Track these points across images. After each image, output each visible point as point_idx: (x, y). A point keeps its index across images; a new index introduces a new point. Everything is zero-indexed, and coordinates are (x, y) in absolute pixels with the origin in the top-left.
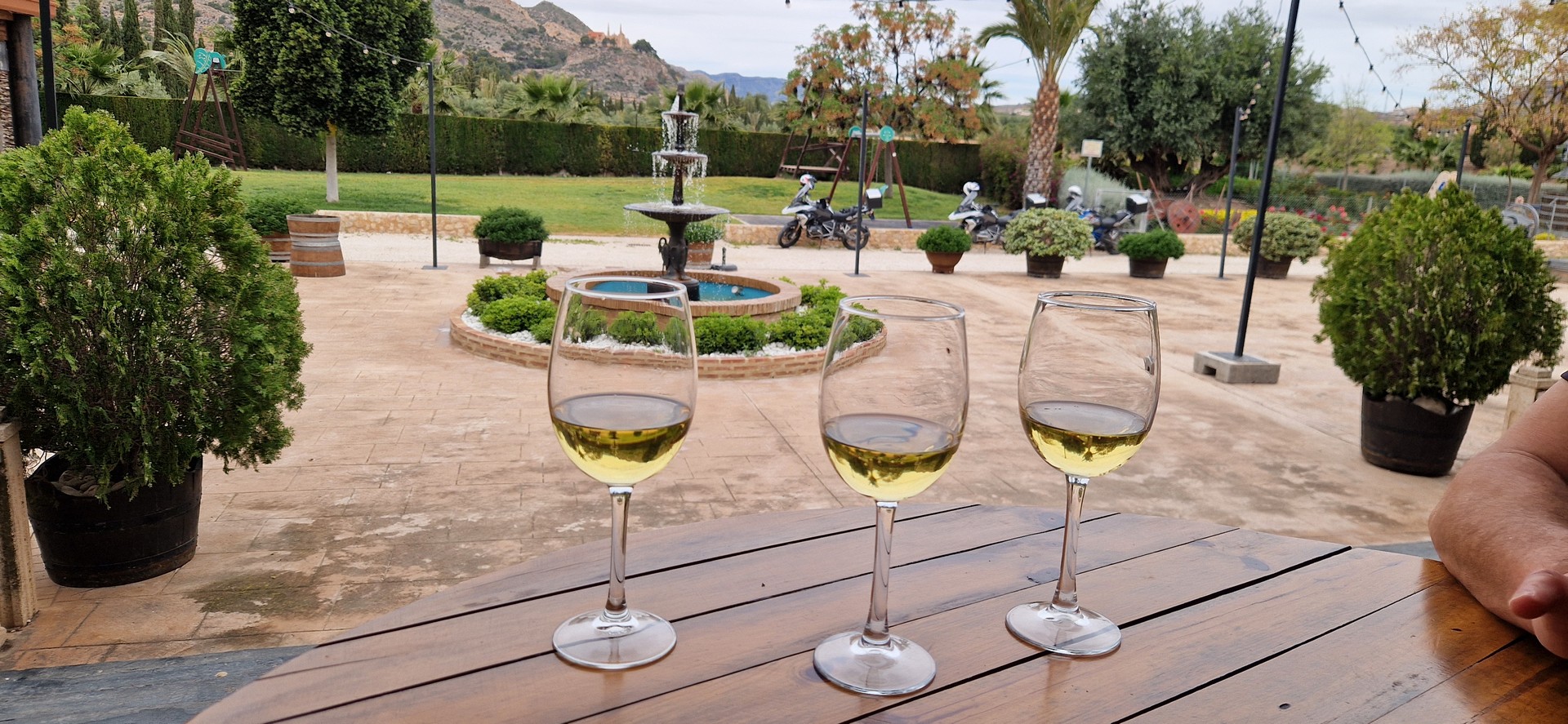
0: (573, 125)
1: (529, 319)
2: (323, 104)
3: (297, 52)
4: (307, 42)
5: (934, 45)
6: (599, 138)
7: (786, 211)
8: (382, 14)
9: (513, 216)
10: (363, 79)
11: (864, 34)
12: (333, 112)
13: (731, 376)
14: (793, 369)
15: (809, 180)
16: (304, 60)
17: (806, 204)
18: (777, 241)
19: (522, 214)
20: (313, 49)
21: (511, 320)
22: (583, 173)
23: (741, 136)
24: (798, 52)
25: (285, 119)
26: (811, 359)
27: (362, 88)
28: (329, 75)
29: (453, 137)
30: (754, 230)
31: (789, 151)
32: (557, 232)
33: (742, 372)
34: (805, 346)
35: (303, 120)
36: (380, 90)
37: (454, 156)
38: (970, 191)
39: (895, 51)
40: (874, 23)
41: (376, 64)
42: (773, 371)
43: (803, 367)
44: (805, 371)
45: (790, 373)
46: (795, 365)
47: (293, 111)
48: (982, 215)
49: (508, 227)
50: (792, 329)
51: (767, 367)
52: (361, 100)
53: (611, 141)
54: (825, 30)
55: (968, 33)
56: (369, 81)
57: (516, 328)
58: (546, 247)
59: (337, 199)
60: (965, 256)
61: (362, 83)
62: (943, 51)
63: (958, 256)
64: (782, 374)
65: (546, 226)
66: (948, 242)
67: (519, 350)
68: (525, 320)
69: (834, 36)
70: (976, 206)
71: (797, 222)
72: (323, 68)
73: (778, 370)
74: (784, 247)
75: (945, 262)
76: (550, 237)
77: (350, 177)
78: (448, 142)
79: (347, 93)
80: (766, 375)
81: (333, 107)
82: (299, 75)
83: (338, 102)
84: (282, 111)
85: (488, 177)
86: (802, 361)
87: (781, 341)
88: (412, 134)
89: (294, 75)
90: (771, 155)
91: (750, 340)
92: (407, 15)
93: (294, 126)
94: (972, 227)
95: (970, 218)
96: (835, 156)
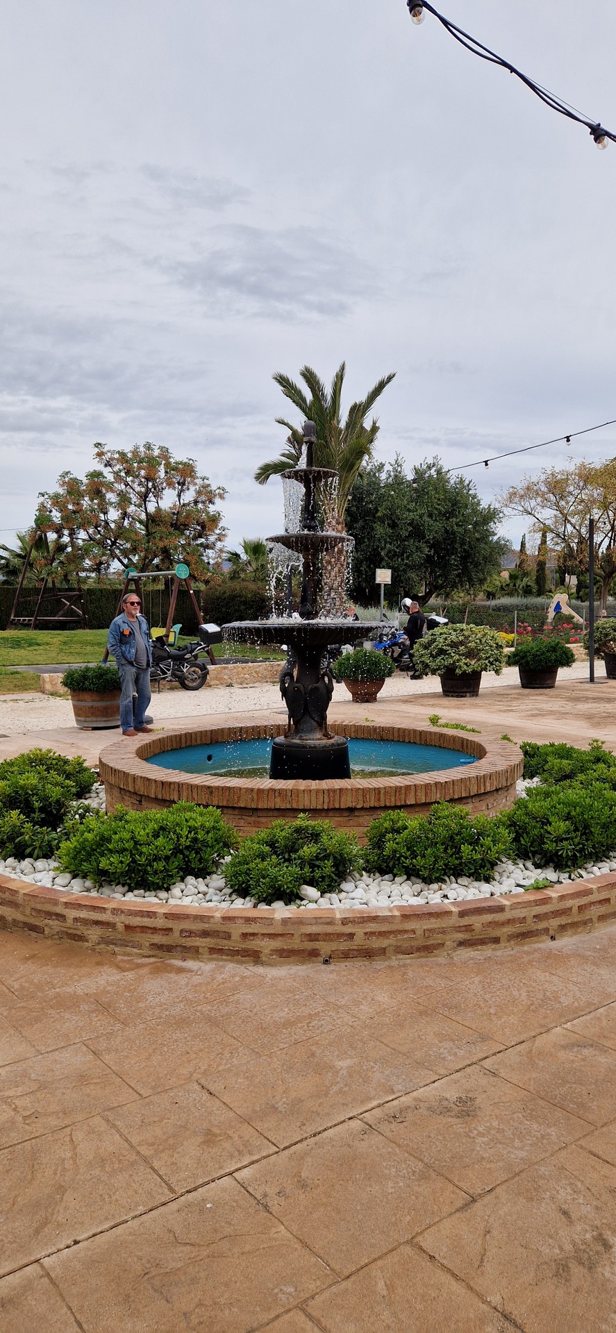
1: (197, 851)
21: (164, 859)
24: (40, 500)
54: (70, 477)
57: (176, 876)
63: (381, 683)
69: (80, 482)
75: (368, 690)
96: (70, 605)
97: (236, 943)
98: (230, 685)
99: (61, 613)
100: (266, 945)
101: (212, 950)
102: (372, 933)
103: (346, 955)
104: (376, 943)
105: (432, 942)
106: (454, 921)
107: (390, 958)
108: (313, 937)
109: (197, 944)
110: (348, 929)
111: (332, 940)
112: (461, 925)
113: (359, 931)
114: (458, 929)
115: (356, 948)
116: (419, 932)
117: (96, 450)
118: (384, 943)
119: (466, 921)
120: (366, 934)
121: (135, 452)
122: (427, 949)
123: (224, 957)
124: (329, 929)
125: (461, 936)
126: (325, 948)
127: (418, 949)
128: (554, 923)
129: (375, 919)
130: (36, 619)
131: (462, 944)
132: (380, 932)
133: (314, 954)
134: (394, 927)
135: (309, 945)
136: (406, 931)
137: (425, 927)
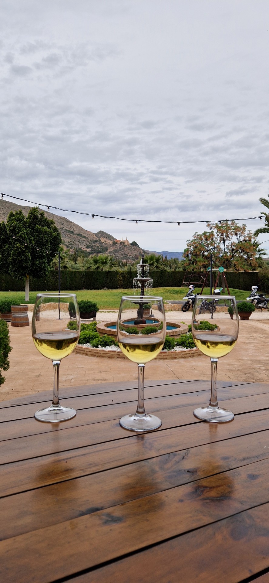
0: (109, 271)
1: (90, 339)
2: (24, 268)
3: (17, 252)
4: (20, 248)
5: (238, 237)
6: (118, 276)
7: (184, 298)
8: (45, 237)
9: (86, 303)
10: (38, 259)
11: (212, 234)
12: (28, 271)
13: (162, 358)
14: (185, 356)
15: (192, 287)
16: (19, 254)
17: (192, 296)
18: (181, 309)
19: (89, 302)
20: (22, 250)
21: (84, 339)
22: (112, 288)
23: (168, 273)
24: (188, 242)
25: (12, 274)
26: (192, 352)
27: (38, 262)
28: (27, 258)
29: (68, 278)
30: (173, 306)
31: (186, 277)
32: (102, 309)
33: (166, 357)
34: (190, 347)
35: (18, 274)
36: (44, 262)
37: (68, 284)
38: (254, 289)
39: (224, 240)
40: (215, 230)
41: (42, 254)
42: (178, 357)
43: (189, 355)
44: (190, 356)
45: (184, 357)
46: (186, 354)
47: (14, 271)
48: (259, 298)
49: (85, 307)
50: (185, 341)
51: (175, 355)
52: (37, 266)
53: (122, 276)
54: (198, 234)
55: (251, 232)
56: (40, 260)
57: (85, 342)
58: (98, 314)
59: (29, 300)
60: (253, 313)
61: (38, 261)
62: (242, 239)
63: (250, 314)
64: (182, 358)
65: (98, 306)
66: (246, 308)
67: (86, 350)
68: (88, 339)
69: (201, 236)
70: (257, 294)
71: (188, 302)
72: (25, 256)
73: (180, 356)
74: (184, 311)
75: (245, 315)
76: (99, 311)
77: (34, 293)
78: (67, 279)
79: (33, 264)
80: (175, 358)
81: (28, 269)
82: (17, 259)
83: (30, 267)
84: (11, 271)
85: (79, 291)
86: (189, 352)
87: (181, 345)
88: (54, 277)
89: (16, 259)
90: (179, 279)
91: (169, 345)
92: (53, 237)
93: (15, 276)
94: (256, 302)
95: (255, 299)
96: (203, 278)
97: (85, 352)
99: (200, 281)
100: (89, 353)
101: (83, 353)
103: (100, 356)
104: (104, 355)
106: (117, 353)
108: (95, 353)
110: (100, 352)
114: (117, 355)
116: (111, 354)
117: (207, 224)
119: (119, 354)
124: (97, 352)
125: (118, 356)
126: (97, 355)
127: (111, 357)
129: (104, 351)
131: (118, 357)
133: (95, 356)
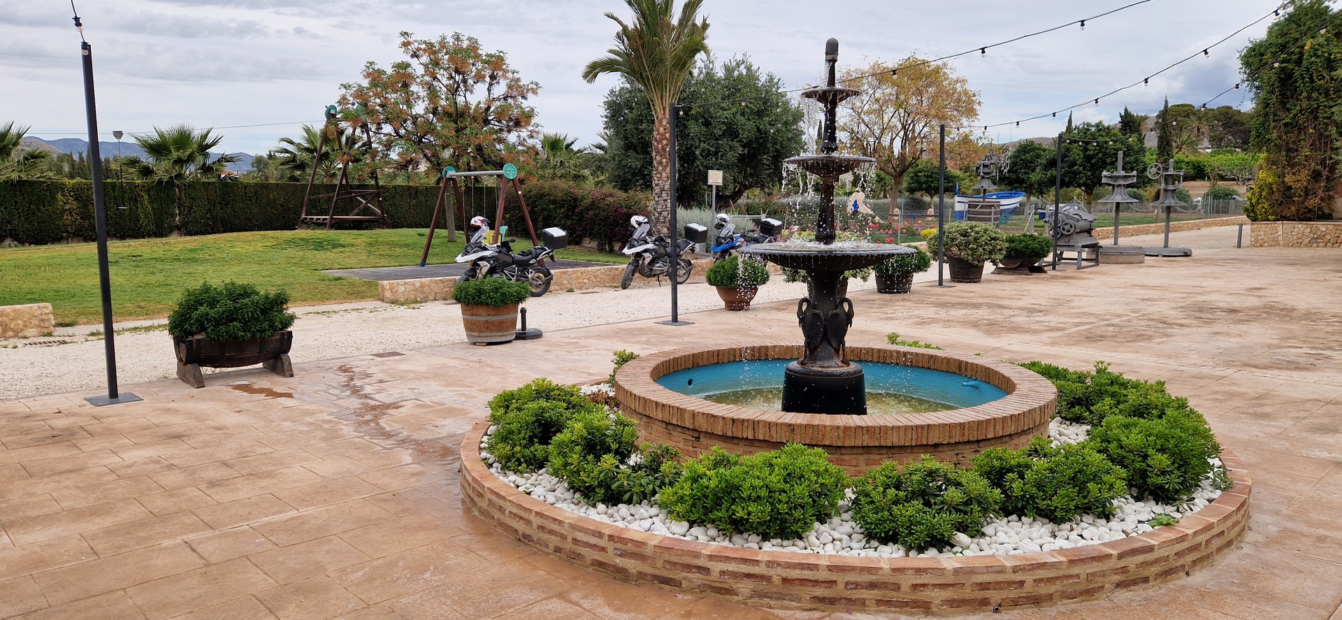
7: (459, 259)
15: (482, 221)
17: (485, 249)
30: (417, 285)
96: (366, 203)
97: (905, 594)
98: (571, 291)
99: (356, 211)
100: (937, 596)
101: (880, 602)
102: (1041, 580)
103: (1015, 603)
104: (1044, 590)
105: (1093, 586)
106: (1113, 563)
107: (1056, 603)
108: (983, 586)
109: (864, 596)
110: (1018, 577)
111: (1002, 589)
112: (1119, 567)
113: (1028, 578)
114: (1115, 571)
115: (1025, 595)
116: (1083, 576)
117: (402, 39)
118: (1052, 589)
119: (1123, 563)
120: (1035, 580)
121: (443, 44)
122: (1089, 593)
123: (893, 609)
124: (1000, 578)
125: (1117, 578)
126: (995, 596)
127: (1081, 593)
128: (1189, 558)
129: (1043, 565)
130: (332, 218)
131: (1119, 585)
132: (1047, 579)
133: (984, 603)
134: (1061, 573)
135: (980, 595)
136: (1072, 576)
137: (1088, 572)
